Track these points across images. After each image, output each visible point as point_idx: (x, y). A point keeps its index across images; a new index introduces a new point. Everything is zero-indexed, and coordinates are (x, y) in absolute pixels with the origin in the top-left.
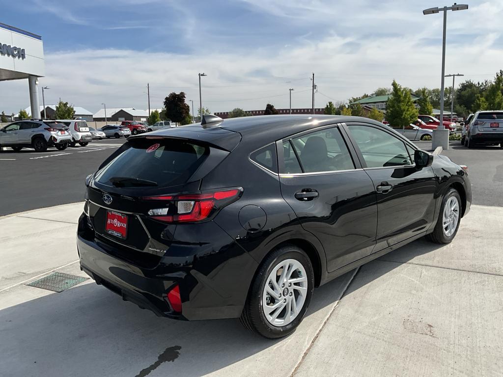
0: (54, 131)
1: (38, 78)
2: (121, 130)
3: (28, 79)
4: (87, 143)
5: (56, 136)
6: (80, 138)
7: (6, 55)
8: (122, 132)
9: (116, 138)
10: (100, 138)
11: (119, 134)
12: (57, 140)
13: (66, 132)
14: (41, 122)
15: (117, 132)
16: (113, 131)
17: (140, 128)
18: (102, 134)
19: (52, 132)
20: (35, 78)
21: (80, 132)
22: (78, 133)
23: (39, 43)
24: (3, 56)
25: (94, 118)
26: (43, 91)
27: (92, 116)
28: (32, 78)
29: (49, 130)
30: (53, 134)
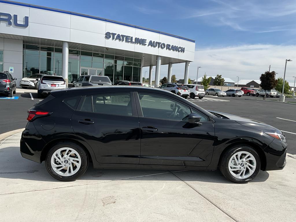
0: (180, 89)
1: (190, 62)
2: (236, 92)
3: (185, 63)
4: (202, 98)
5: (180, 92)
6: (198, 94)
7: (175, 51)
8: (237, 93)
9: (233, 97)
10: (223, 96)
11: (235, 94)
12: (181, 94)
13: (187, 90)
14: (176, 85)
15: (234, 93)
16: (231, 93)
17: (252, 92)
18: (224, 94)
19: (179, 90)
20: (189, 62)
21: (198, 91)
22: (197, 92)
23: (193, 44)
24: (173, 52)
25: (235, 85)
26: (198, 69)
27: (234, 83)
28: (187, 62)
29: (178, 88)
30: (180, 91)
